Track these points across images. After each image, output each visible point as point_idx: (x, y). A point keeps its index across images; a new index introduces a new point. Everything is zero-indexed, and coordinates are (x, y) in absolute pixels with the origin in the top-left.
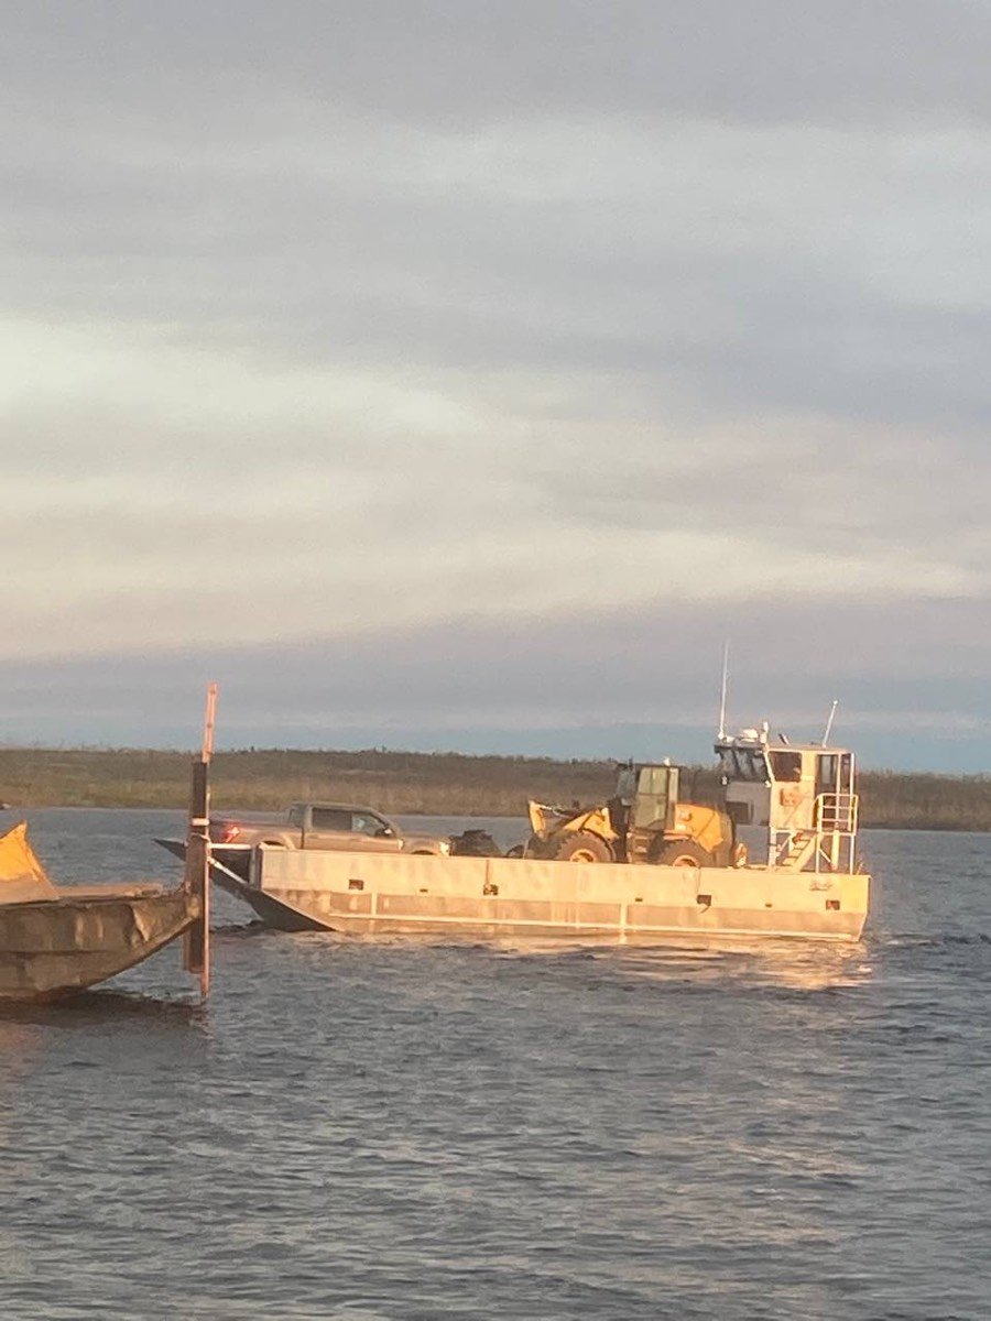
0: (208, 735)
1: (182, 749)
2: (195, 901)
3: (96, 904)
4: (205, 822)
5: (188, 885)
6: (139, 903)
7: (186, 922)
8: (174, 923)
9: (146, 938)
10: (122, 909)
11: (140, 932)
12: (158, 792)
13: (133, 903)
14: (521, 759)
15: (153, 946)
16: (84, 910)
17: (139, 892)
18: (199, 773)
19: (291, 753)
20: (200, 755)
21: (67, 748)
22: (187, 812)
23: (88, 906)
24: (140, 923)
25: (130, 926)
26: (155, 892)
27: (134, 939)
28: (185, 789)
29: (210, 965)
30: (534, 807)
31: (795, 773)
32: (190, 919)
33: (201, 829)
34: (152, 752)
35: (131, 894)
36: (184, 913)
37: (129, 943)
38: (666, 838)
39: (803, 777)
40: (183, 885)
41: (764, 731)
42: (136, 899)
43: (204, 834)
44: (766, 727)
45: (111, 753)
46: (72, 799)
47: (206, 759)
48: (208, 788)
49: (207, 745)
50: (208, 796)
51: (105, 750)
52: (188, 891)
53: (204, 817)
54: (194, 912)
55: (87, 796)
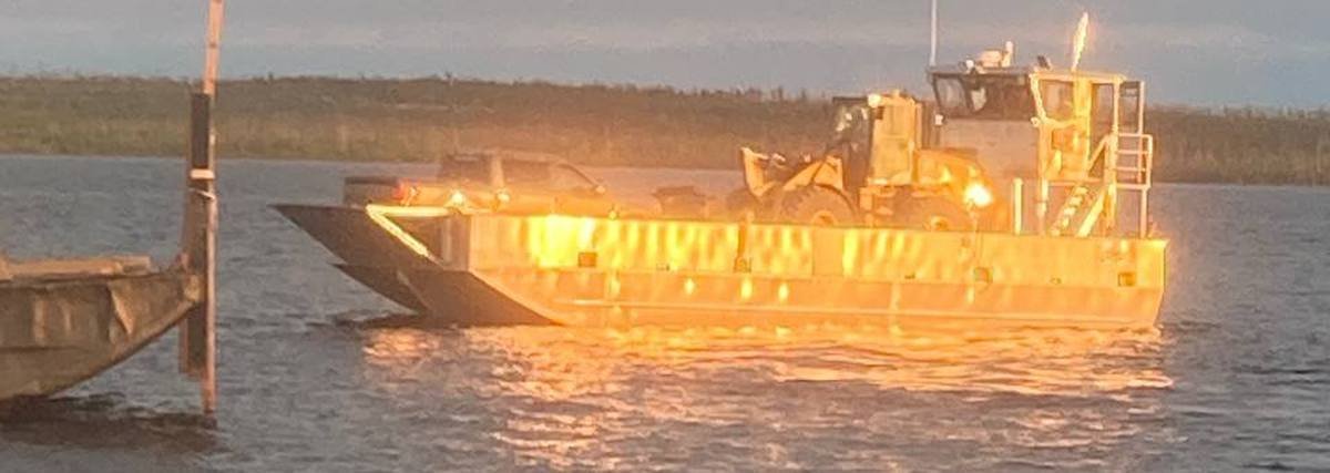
0: (212, 55)
1: (175, 76)
2: (195, 280)
3: (59, 285)
4: (208, 174)
5: (185, 259)
6: (118, 283)
7: (184, 307)
8: (166, 310)
9: (130, 331)
10: (98, 290)
11: (120, 323)
12: (143, 134)
13: (110, 284)
14: (633, 89)
15: (138, 340)
16: (43, 292)
17: (119, 267)
18: (199, 108)
19: (324, 81)
20: (200, 84)
21: (21, 73)
22: (183, 160)
23: (50, 287)
24: (120, 309)
25: (107, 315)
26: (141, 267)
27: (113, 331)
28: (180, 130)
29: (217, 366)
30: (750, 155)
31: (1067, 107)
32: (190, 305)
33: (203, 184)
34: (134, 81)
35: (106, 271)
36: (181, 296)
37: (107, 337)
38: (915, 195)
39: (1078, 112)
40: (179, 258)
41: (1007, 52)
42: (114, 277)
43: (206, 190)
44: (1009, 46)
45: (80, 81)
46: (26, 143)
47: (209, 90)
48: (212, 130)
49: (210, 71)
50: (212, 140)
51: (71, 77)
52: (186, 267)
53: (205, 167)
54: (193, 294)
55: (45, 141)
